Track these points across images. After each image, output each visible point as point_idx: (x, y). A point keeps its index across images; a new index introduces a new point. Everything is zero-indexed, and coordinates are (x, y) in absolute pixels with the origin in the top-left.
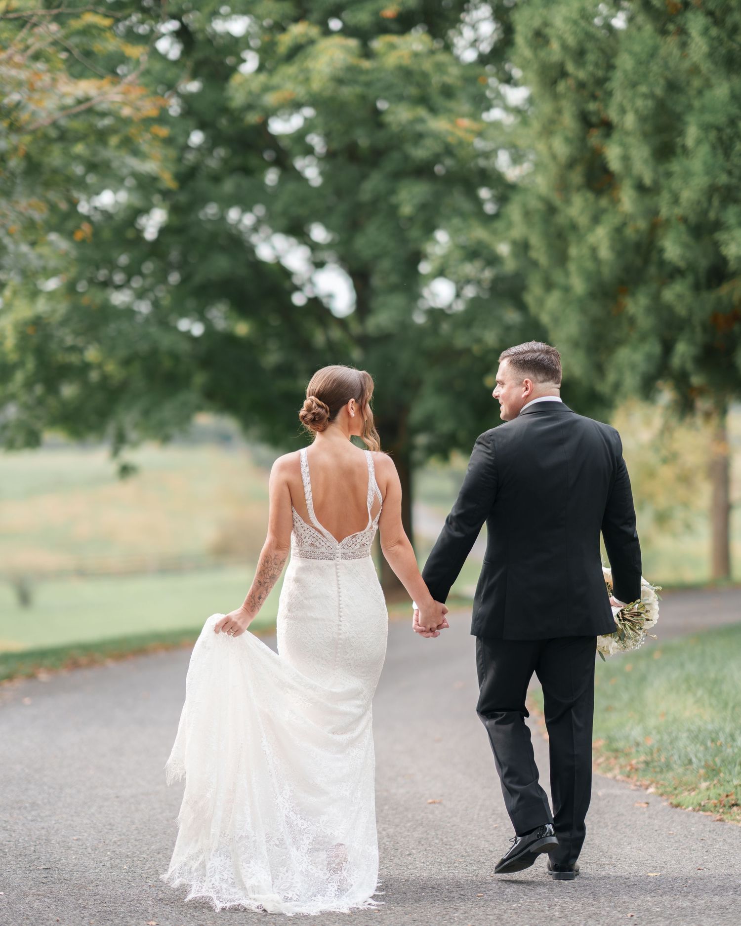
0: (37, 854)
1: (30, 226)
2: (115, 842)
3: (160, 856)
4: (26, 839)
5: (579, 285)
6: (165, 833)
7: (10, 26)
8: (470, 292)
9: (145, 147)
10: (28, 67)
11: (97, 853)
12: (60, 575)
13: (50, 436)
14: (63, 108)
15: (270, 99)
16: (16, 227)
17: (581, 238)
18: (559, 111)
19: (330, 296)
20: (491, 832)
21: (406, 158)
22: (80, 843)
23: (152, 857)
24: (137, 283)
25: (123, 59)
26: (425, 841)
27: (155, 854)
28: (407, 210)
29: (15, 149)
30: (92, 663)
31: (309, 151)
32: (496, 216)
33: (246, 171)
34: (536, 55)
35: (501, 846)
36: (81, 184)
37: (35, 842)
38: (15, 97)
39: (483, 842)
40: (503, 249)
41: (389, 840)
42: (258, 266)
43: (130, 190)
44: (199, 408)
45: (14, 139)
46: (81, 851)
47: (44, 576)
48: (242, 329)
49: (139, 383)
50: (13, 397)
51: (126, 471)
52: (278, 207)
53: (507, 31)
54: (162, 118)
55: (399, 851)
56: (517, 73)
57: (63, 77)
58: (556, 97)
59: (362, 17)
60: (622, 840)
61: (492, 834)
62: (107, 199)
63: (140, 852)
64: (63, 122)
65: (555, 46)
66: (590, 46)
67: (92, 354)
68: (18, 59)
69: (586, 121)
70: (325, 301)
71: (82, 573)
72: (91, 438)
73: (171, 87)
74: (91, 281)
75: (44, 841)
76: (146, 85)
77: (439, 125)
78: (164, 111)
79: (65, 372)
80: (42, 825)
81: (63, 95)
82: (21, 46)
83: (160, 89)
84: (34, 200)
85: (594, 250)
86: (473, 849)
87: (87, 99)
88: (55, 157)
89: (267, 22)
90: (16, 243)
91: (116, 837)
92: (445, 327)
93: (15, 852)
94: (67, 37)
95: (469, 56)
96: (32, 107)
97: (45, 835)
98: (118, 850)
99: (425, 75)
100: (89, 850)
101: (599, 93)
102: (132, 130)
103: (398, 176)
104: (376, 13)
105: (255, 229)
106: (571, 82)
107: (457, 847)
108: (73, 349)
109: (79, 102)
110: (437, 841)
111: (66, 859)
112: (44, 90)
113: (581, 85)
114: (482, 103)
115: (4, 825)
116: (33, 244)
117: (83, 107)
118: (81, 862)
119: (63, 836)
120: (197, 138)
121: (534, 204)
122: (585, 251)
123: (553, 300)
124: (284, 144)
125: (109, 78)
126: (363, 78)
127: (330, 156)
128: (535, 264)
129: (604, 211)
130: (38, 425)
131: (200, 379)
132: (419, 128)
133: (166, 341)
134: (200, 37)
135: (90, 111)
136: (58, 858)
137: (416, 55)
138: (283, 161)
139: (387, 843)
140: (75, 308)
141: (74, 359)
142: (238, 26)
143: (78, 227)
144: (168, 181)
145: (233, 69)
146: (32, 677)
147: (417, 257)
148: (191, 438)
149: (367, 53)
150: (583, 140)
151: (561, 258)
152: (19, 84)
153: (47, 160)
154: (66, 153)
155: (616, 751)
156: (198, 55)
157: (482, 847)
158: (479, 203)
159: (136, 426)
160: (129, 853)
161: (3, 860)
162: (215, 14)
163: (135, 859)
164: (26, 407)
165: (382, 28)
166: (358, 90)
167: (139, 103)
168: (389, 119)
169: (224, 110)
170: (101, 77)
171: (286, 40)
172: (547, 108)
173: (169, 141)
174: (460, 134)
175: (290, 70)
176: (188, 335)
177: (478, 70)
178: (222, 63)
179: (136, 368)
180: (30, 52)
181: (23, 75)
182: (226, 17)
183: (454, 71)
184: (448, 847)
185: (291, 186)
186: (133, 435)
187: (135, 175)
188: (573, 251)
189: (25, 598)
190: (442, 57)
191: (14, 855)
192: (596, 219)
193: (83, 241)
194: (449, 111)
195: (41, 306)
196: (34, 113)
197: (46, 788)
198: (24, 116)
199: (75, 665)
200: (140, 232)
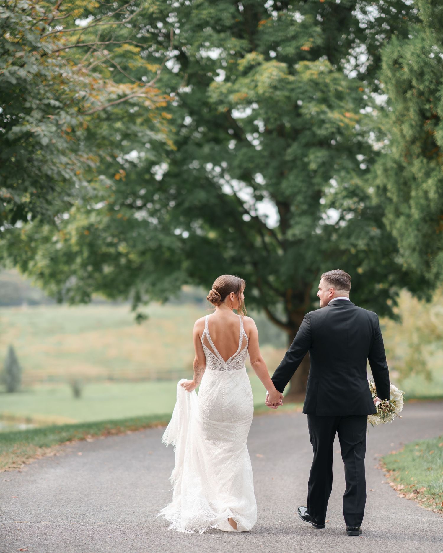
0: (87, 545)
1: (89, 170)
2: (133, 540)
3: (160, 549)
4: (80, 536)
5: (416, 214)
6: (163, 535)
7: (80, 50)
8: (349, 216)
9: (158, 125)
10: (89, 75)
11: (122, 545)
12: (98, 379)
13: (96, 296)
14: (110, 100)
15: (233, 98)
16: (80, 171)
17: (418, 186)
18: (407, 109)
19: (266, 216)
20: (359, 541)
21: (314, 135)
22: (112, 540)
23: (155, 549)
24: (150, 206)
25: (146, 72)
26: (319, 545)
27: (157, 548)
28: (313, 166)
29: (81, 124)
30: (118, 432)
31: (255, 129)
32: (367, 171)
33: (217, 141)
34: (394, 75)
35: (364, 549)
36: (118, 146)
37: (86, 538)
38: (82, 93)
39: (354, 547)
40: (371, 191)
41: (297, 543)
42: (223, 197)
43: (148, 150)
44: (186, 283)
45: (80, 118)
46: (113, 544)
47: (89, 380)
48: (212, 235)
49: (150, 266)
50: (74, 272)
51: (140, 318)
52: (236, 163)
53: (376, 61)
54: (168, 108)
55: (303, 550)
56: (382, 86)
57: (110, 82)
58: (405, 100)
59: (290, 50)
60: (438, 548)
61: (359, 542)
62: (133, 155)
63: (148, 546)
64: (109, 109)
65: (406, 69)
66: (426, 70)
67: (122, 248)
68: (84, 70)
69: (423, 115)
70: (263, 219)
71: (111, 379)
72: (120, 298)
73: (174, 89)
74: (123, 205)
75: (91, 538)
76: (159, 88)
77: (334, 115)
78: (169, 103)
79: (106, 258)
80: (90, 528)
81: (110, 93)
82: (86, 63)
83: (168, 90)
84: (91, 155)
85: (426, 193)
86: (348, 551)
87: (125, 95)
88: (104, 130)
89: (232, 52)
90: (80, 180)
91: (134, 537)
92: (334, 237)
93: (74, 544)
94: (113, 58)
95: (353, 74)
96: (92, 99)
97: (91, 534)
98: (135, 545)
99: (326, 85)
100: (118, 544)
101: (432, 99)
102: (151, 115)
103: (308, 145)
104: (298, 48)
105: (222, 176)
106: (415, 91)
107: (338, 549)
108: (111, 245)
109: (120, 97)
110: (326, 545)
111: (104, 549)
112: (99, 90)
113: (421, 94)
114: (361, 103)
115: (67, 527)
116: (89, 182)
117: (122, 100)
118: (113, 551)
119: (102, 535)
120: (188, 120)
121: (390, 164)
122: (421, 193)
123: (400, 222)
124: (240, 124)
125: (138, 82)
126: (290, 87)
127: (268, 132)
128: (390, 200)
129: (433, 170)
130: (89, 290)
131: (186, 264)
132: (322, 117)
133: (167, 241)
134: (192, 59)
135: (126, 102)
136: (99, 548)
137: (322, 73)
138: (239, 136)
139: (296, 545)
140: (113, 220)
141: (112, 250)
142: (214, 54)
143: (117, 172)
144: (171, 146)
145: (211, 80)
146: (83, 439)
147: (319, 194)
148: (180, 300)
149: (292, 72)
150: (421, 126)
151: (406, 198)
152: (85, 86)
153: (99, 131)
154: (111, 127)
155: (434, 494)
156: (190, 71)
157: (353, 549)
158: (357, 163)
159: (147, 291)
160: (141, 547)
161: (66, 548)
162: (202, 46)
163: (145, 550)
164: (82, 279)
165: (301, 57)
166: (286, 93)
167: (155, 99)
168: (303, 111)
169: (206, 104)
170: (133, 83)
171: (243, 63)
172: (400, 107)
173: (172, 122)
174: (346, 121)
175: (246, 81)
176: (180, 237)
177: (360, 83)
178: (205, 75)
179: (148, 256)
180: (91, 66)
181: (87, 80)
182: (208, 48)
183: (344, 83)
184: (332, 549)
185: (244, 150)
186: (145, 297)
187: (151, 142)
188: (413, 193)
189: (77, 393)
190: (336, 75)
191: (73, 545)
192: (428, 175)
193: (120, 180)
194: (342, 107)
195: (93, 218)
196: (92, 103)
197: (92, 506)
198: (87, 105)
199: (109, 433)
200: (152, 175)
